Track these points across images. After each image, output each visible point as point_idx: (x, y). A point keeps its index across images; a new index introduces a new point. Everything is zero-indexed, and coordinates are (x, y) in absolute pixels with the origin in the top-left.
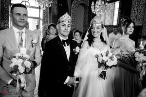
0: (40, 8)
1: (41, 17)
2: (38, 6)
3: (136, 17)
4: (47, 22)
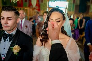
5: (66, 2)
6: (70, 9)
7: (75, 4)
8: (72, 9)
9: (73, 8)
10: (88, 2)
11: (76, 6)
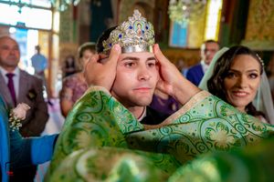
0: (52, 9)
1: (57, 28)
2: (49, 6)
3: (260, 31)
4: (68, 39)
5: (50, 12)
6: (67, 34)
7: (78, 23)
8: (71, 35)
9: (74, 32)
10: (110, 20)
11: (83, 28)
